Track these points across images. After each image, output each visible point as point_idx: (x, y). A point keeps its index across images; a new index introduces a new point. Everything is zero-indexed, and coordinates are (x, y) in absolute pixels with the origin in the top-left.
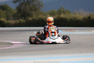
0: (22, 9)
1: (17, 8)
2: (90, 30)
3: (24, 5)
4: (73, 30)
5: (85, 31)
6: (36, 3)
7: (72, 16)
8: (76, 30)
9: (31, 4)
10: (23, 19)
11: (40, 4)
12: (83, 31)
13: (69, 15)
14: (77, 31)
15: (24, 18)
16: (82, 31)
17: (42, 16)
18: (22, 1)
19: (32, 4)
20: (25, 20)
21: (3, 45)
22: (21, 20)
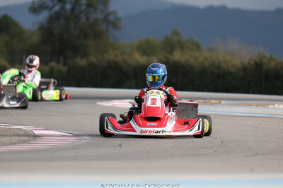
0: (56, 32)
1: (41, 28)
2: (264, 102)
3: (62, 21)
4: (213, 101)
5: (250, 105)
6: (100, 16)
7: (206, 59)
8: (223, 102)
9: (83, 19)
10: (58, 62)
11: (112, 18)
12: (243, 105)
13: (197, 54)
14: (226, 104)
15: (61, 59)
16: (239, 105)
17: (117, 55)
18: (57, 8)
19: (88, 19)
20: (65, 64)
21: (9, 138)
22: (53, 64)
